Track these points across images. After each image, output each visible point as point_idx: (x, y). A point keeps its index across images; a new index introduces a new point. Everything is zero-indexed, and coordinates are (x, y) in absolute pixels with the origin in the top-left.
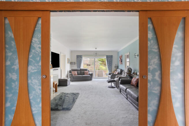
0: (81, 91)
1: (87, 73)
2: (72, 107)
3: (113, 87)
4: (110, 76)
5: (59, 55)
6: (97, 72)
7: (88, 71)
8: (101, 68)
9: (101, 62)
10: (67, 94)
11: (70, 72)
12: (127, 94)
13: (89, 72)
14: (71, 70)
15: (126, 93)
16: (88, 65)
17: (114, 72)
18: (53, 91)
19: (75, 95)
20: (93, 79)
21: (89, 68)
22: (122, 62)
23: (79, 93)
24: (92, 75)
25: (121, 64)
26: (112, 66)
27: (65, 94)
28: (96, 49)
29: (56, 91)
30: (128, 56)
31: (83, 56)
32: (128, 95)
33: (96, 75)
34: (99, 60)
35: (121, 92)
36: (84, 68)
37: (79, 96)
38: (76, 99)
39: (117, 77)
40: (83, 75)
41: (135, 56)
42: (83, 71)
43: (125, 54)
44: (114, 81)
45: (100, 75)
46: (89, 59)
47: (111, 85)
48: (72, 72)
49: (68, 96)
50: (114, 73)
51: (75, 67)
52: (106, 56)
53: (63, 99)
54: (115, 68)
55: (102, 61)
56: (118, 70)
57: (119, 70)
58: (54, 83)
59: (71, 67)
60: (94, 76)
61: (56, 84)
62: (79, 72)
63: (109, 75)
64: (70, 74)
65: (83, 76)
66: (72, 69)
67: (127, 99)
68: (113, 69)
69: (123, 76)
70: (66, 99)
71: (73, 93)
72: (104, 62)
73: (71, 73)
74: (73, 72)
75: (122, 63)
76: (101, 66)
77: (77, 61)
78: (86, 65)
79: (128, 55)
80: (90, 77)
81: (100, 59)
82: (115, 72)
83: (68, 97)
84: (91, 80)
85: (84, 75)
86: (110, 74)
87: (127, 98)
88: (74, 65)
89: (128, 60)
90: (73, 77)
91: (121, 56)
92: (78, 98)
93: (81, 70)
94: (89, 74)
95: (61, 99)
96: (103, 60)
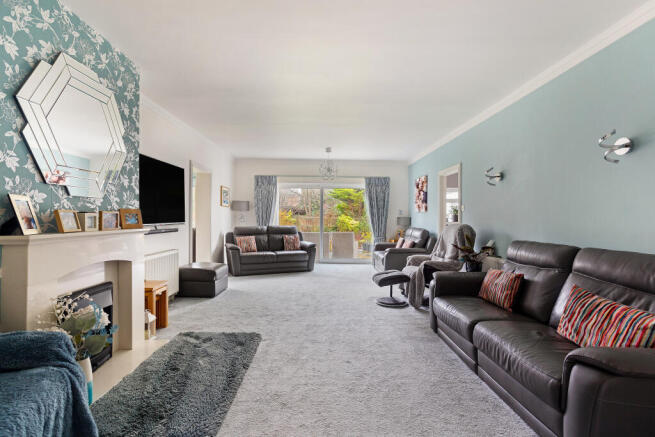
0: (270, 323)
1: (295, 241)
2: (219, 425)
3: (397, 305)
4: (382, 255)
5: (181, 171)
6: (331, 237)
7: (297, 235)
8: (343, 222)
9: (342, 204)
10: (205, 341)
11: (230, 238)
12: (475, 350)
13: (301, 239)
14: (232, 230)
15: (471, 341)
16: (296, 212)
17: (396, 241)
18: (146, 325)
19: (241, 344)
20: (317, 267)
21: (300, 224)
22: (425, 201)
23: (258, 336)
24: (311, 250)
25: (423, 210)
26: (386, 219)
27: (197, 338)
28: (328, 150)
29: (161, 324)
30: (452, 182)
31: (278, 179)
32: (480, 353)
33: (326, 252)
34: (337, 197)
35: (436, 331)
36: (282, 226)
37: (259, 349)
38: (246, 367)
39: (416, 263)
40: (279, 253)
41: (492, 177)
42: (279, 237)
43: (441, 173)
44: (402, 279)
45: (342, 253)
46: (300, 191)
47: (389, 296)
48: (238, 239)
49: (210, 351)
50: (394, 246)
51: (250, 221)
52: (364, 180)
53: (182, 368)
54: (398, 223)
55: (345, 200)
56: (409, 232)
57: (418, 234)
58: (148, 292)
59: (234, 219)
60: (319, 254)
61: (164, 293)
62: (265, 238)
63: (377, 253)
64: (230, 245)
65: (278, 256)
66: (236, 228)
67: (476, 372)
68: (393, 227)
69: (440, 260)
70: (193, 374)
71: (233, 335)
72: (352, 201)
73: (233, 242)
74: (242, 238)
75: (426, 209)
76: (343, 218)
77: (256, 197)
78: (290, 213)
79: (457, 174)
80: (307, 258)
81: (339, 193)
82: (401, 239)
83: (208, 355)
84: (309, 270)
85: (283, 249)
86: (380, 248)
87: (477, 364)
88: (244, 213)
89: (453, 195)
90: (241, 257)
91: (423, 179)
92: (252, 365)
93: (271, 231)
94: (303, 248)
95: (175, 369)
96: (350, 195)
